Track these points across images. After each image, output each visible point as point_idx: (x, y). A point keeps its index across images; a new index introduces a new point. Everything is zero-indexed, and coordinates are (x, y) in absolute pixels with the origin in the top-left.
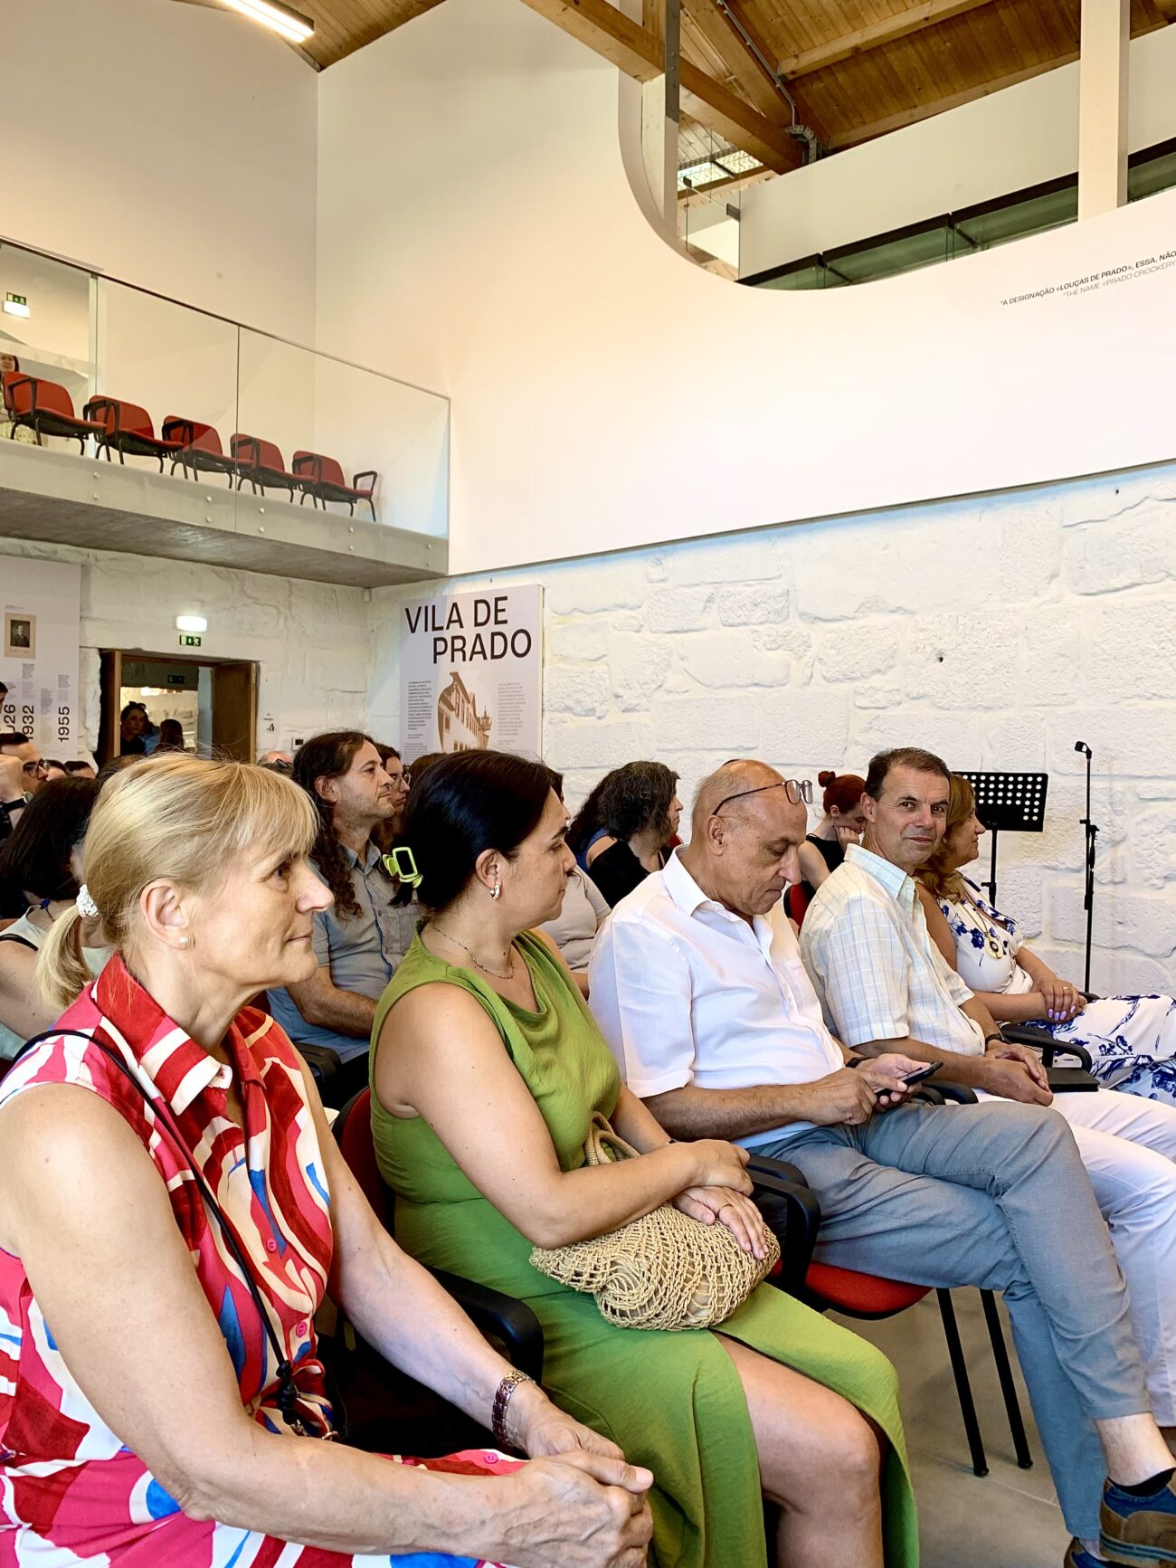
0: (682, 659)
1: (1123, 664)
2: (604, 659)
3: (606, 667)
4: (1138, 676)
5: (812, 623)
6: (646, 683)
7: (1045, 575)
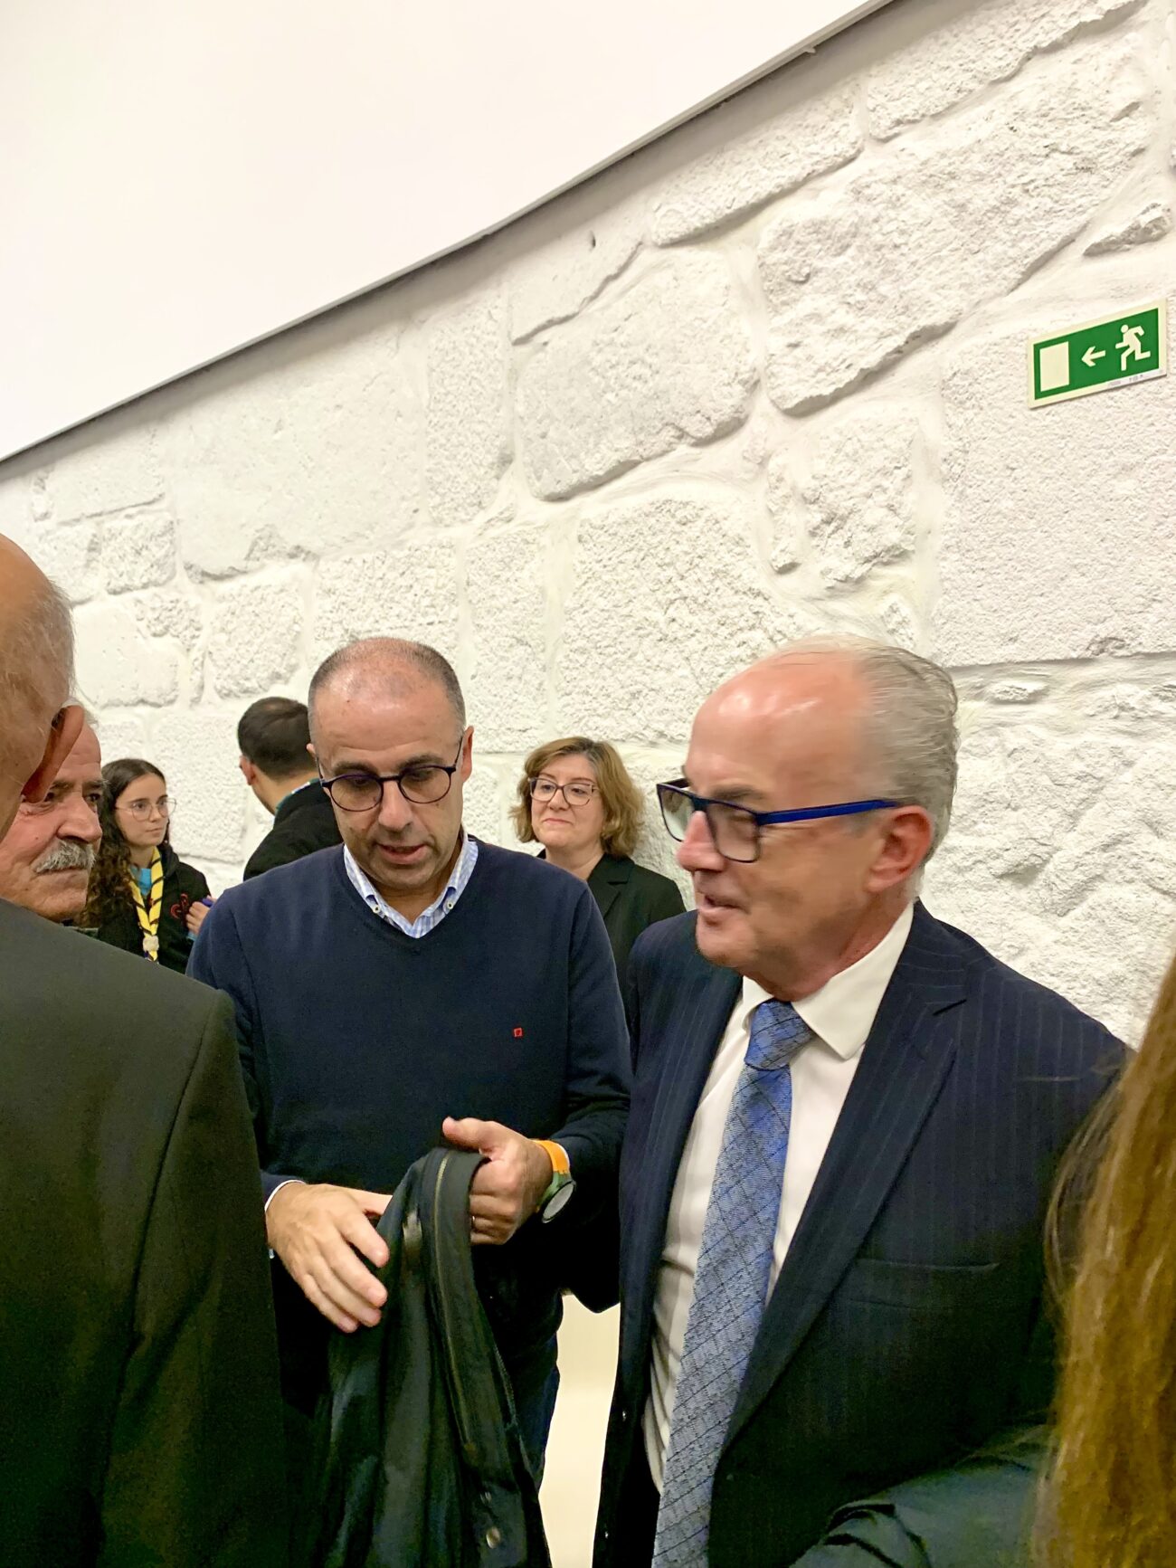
1: (609, 660)
4: (633, 689)
5: (201, 582)
7: (490, 459)
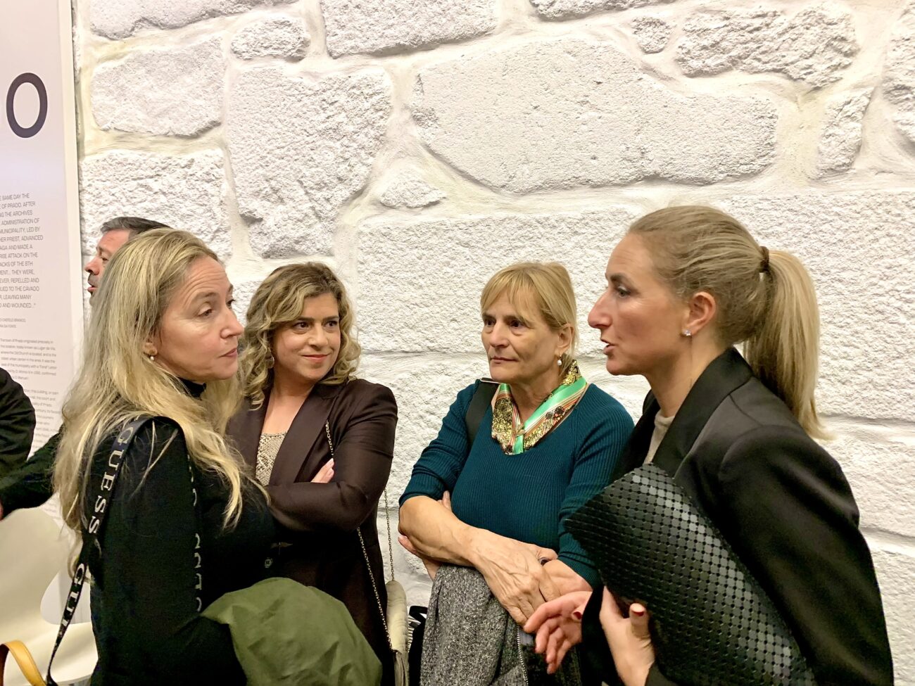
0: (417, 120)
2: (215, 133)
3: (219, 152)
6: (321, 186)
